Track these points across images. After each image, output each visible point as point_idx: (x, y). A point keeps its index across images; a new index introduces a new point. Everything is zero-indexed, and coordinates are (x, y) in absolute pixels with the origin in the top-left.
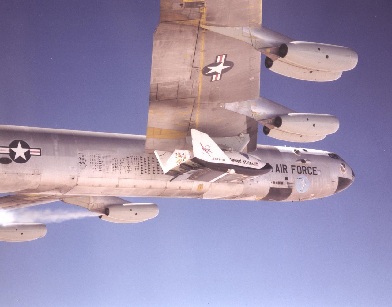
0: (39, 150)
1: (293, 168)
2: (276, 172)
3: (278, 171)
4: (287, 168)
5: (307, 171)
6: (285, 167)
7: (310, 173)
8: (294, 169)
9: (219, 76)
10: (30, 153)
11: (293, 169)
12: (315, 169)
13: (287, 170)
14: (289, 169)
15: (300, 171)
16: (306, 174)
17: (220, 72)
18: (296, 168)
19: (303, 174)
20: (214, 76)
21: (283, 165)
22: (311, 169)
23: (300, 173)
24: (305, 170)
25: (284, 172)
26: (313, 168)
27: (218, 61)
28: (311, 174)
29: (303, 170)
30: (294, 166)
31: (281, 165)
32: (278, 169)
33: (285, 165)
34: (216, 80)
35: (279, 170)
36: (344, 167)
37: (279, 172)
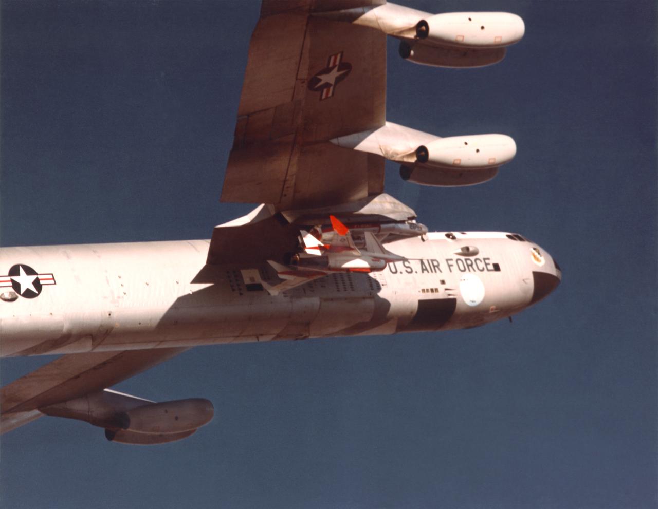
0: (51, 277)
1: (450, 263)
2: (423, 272)
3: (425, 272)
4: (439, 265)
5: (474, 266)
6: (435, 263)
7: (481, 268)
8: (452, 265)
9: (331, 88)
10: (39, 282)
11: (450, 266)
12: (487, 261)
13: (440, 267)
14: (443, 266)
15: (462, 268)
16: (474, 270)
17: (332, 82)
18: (454, 263)
19: (469, 271)
20: (325, 91)
21: (432, 261)
22: (481, 261)
23: (465, 270)
24: (471, 265)
25: (436, 271)
26: (485, 259)
27: (331, 65)
28: (483, 270)
29: (468, 265)
30: (451, 260)
31: (428, 261)
32: (424, 268)
33: (436, 260)
34: (327, 97)
35: (426, 269)
36: (539, 254)
37: (428, 272)
